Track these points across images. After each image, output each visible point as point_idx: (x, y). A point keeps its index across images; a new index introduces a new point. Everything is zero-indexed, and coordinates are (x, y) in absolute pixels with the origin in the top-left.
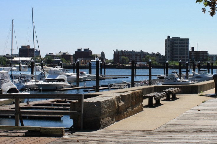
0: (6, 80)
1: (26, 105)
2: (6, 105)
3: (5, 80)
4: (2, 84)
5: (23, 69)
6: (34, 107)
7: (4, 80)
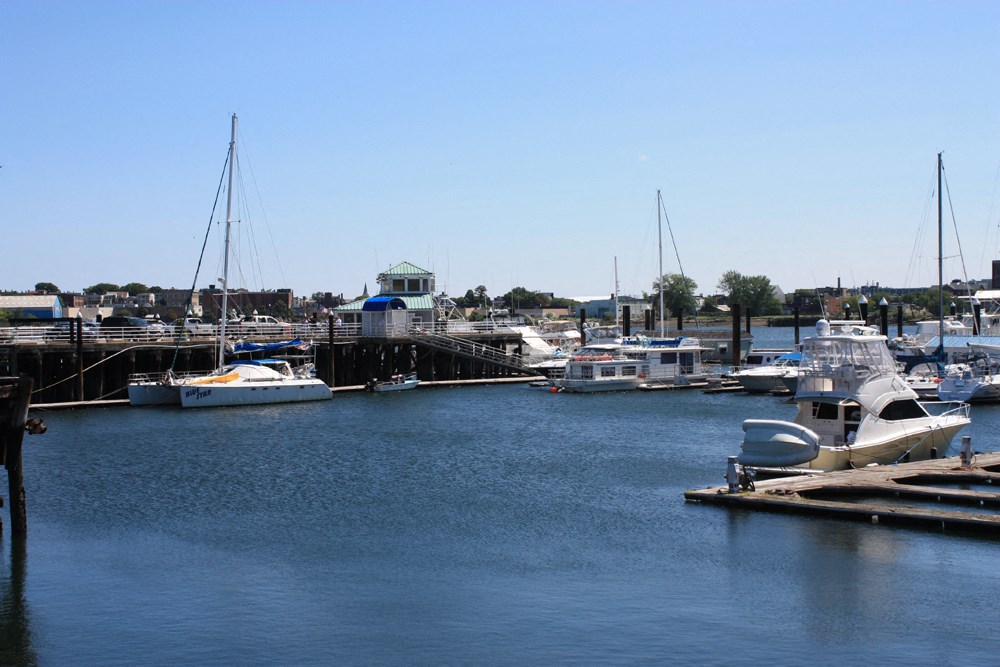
0: (878, 370)
1: (957, 469)
2: (880, 464)
3: (873, 367)
4: (861, 381)
5: (989, 327)
6: (989, 478)
7: (868, 368)
